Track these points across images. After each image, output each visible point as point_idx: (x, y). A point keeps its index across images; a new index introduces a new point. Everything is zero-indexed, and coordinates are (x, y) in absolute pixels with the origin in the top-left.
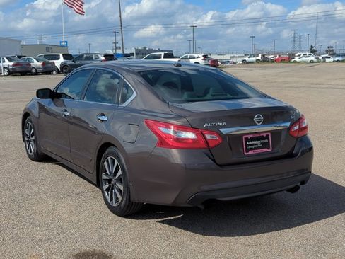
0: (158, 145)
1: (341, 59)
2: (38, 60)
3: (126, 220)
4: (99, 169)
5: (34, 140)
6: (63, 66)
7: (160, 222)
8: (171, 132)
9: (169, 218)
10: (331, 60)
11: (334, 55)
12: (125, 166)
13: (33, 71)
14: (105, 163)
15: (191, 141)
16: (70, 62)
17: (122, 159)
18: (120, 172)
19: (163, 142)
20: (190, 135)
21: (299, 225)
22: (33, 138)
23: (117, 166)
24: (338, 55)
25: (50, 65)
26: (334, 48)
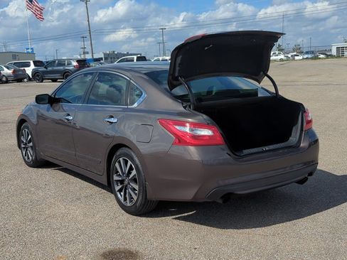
0: (175, 143)
1: (310, 56)
2: (8, 68)
3: (142, 218)
4: (110, 171)
5: (32, 147)
6: (35, 73)
7: (176, 219)
8: (187, 129)
9: (183, 215)
10: (300, 57)
11: (301, 53)
12: (140, 166)
13: (4, 79)
14: (117, 165)
15: (208, 138)
16: (42, 69)
17: (136, 159)
18: (134, 172)
19: (180, 140)
20: (206, 132)
21: (310, 214)
22: (31, 144)
23: (131, 166)
24: (307, 53)
25: (20, 73)
26: (301, 46)
